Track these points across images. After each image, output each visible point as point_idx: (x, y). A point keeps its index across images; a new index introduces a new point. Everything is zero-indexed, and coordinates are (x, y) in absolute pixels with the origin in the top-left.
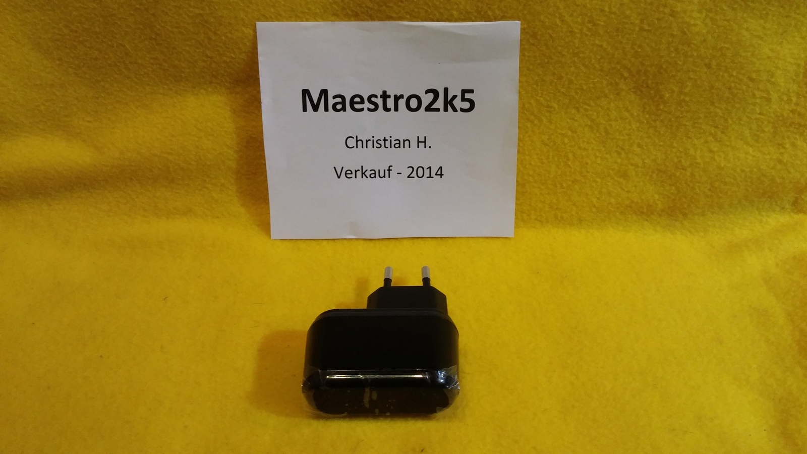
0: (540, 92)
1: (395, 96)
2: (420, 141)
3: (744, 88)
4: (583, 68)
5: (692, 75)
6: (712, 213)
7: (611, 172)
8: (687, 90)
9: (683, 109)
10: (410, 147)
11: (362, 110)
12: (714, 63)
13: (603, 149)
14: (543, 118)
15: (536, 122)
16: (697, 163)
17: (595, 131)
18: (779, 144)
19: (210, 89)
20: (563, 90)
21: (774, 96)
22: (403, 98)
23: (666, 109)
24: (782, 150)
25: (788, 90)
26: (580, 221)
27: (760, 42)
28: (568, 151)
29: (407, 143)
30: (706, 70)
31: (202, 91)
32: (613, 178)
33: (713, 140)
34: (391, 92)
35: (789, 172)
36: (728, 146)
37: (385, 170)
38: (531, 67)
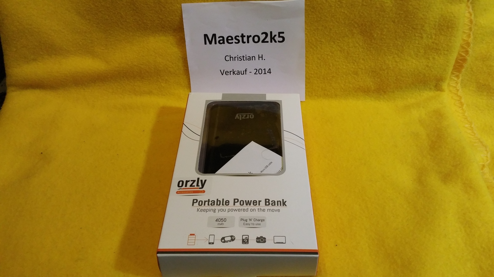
0: (316, 34)
1: (248, 36)
2: (260, 57)
3: (410, 32)
4: (337, 24)
5: (386, 26)
6: (398, 91)
7: (350, 72)
8: (384, 33)
9: (383, 42)
10: (255, 60)
11: (232, 43)
12: (396, 20)
13: (346, 61)
14: (318, 47)
15: (315, 48)
16: (390, 68)
17: (342, 53)
18: (427, 58)
19: (160, 34)
20: (327, 33)
21: (425, 36)
22: (251, 37)
23: (375, 42)
24: (429, 61)
25: (431, 33)
26: (336, 95)
27: (417, 11)
28: (330, 62)
29: (254, 58)
30: (393, 23)
31: (157, 35)
32: (351, 75)
33: (397, 56)
34: (246, 34)
35: (432, 71)
36: (404, 59)
37: (244, 71)
38: (312, 23)
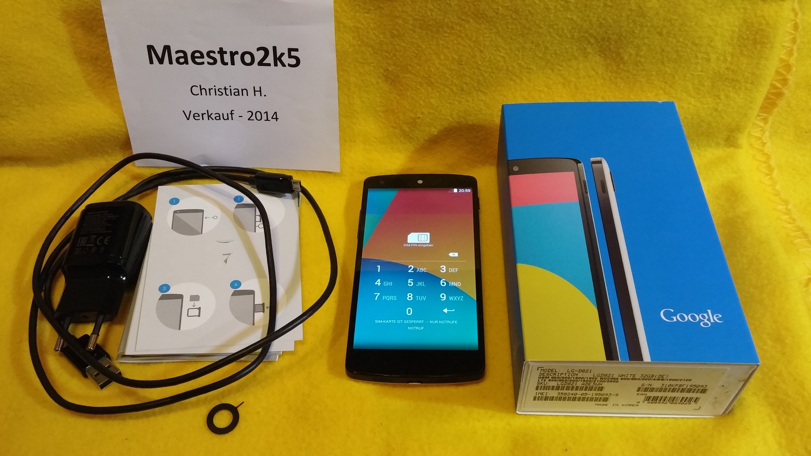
1: (231, 52)
2: (256, 90)
10: (247, 96)
11: (203, 63)
22: (238, 54)
29: (245, 92)
34: (227, 49)
37: (228, 114)
